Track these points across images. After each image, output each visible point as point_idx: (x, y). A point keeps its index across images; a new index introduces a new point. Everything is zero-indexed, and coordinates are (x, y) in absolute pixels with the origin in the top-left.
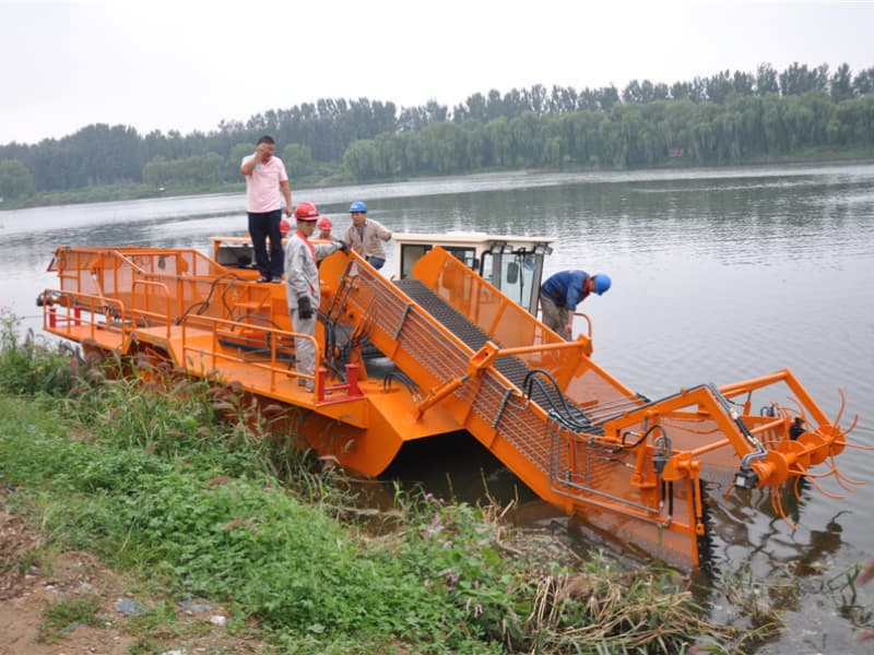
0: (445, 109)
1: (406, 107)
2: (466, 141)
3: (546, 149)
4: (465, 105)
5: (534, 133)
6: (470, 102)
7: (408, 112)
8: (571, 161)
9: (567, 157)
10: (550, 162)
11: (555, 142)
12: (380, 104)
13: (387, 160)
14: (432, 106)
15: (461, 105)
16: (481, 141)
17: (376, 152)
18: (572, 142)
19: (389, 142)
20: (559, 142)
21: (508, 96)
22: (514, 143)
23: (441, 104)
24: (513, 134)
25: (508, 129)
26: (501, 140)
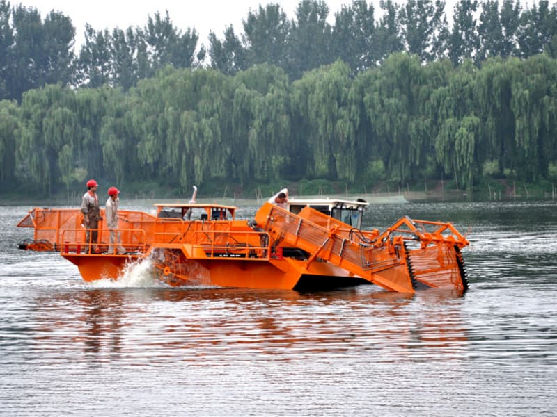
0: (191, 40)
1: (98, 27)
2: (247, 116)
3: (439, 143)
4: (239, 32)
5: (412, 106)
6: (252, 24)
7: (101, 41)
8: (499, 176)
9: (490, 167)
10: (449, 177)
11: (464, 128)
12: (35, 16)
13: (53, 154)
14: (161, 29)
15: (230, 33)
16: (284, 120)
17: (27, 132)
18: (505, 129)
19: (58, 111)
20: (472, 128)
21: (345, 17)
22: (364, 126)
23: (180, 27)
24: (361, 105)
25: (352, 93)
26: (334, 118)
